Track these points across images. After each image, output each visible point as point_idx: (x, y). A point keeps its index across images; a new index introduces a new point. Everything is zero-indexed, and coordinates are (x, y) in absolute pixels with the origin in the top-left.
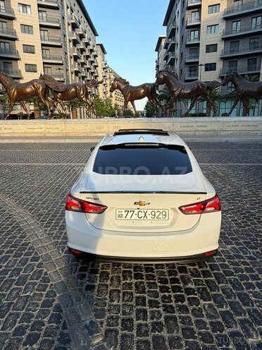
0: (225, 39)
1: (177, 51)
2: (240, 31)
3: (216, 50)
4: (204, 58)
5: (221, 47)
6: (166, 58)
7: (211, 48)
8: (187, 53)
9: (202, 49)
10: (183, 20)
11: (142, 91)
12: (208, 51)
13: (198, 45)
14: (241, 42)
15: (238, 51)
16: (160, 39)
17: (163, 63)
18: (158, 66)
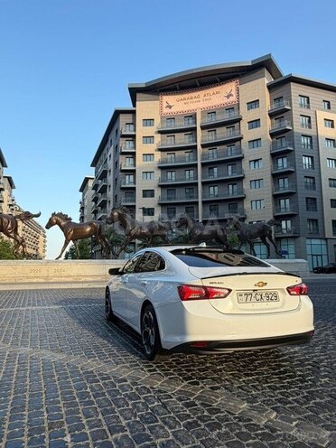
0: (162, 187)
1: (110, 193)
2: (176, 181)
3: (153, 196)
4: (141, 202)
5: (158, 193)
6: (95, 200)
7: (148, 193)
8: (122, 196)
9: (139, 193)
10: (116, 163)
11: (88, 229)
12: (144, 196)
13: (134, 189)
14: (177, 190)
15: (175, 199)
16: (86, 180)
17: (90, 205)
18: (82, 208)
